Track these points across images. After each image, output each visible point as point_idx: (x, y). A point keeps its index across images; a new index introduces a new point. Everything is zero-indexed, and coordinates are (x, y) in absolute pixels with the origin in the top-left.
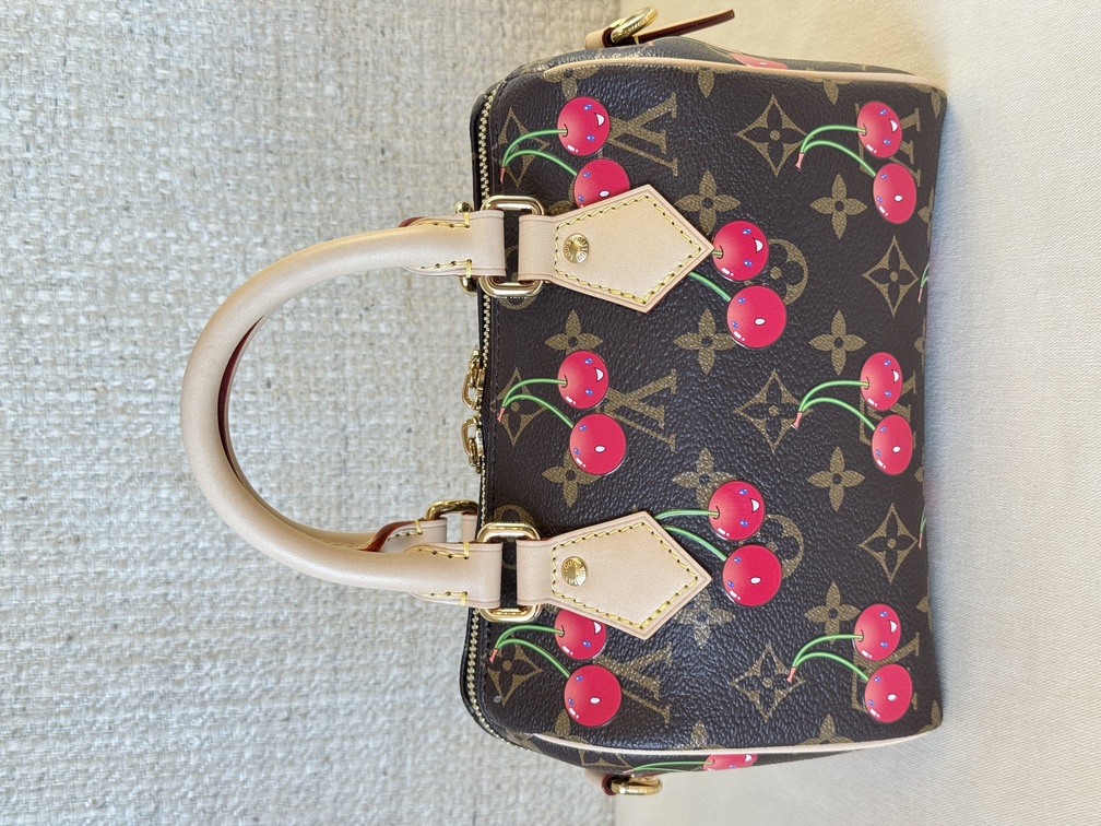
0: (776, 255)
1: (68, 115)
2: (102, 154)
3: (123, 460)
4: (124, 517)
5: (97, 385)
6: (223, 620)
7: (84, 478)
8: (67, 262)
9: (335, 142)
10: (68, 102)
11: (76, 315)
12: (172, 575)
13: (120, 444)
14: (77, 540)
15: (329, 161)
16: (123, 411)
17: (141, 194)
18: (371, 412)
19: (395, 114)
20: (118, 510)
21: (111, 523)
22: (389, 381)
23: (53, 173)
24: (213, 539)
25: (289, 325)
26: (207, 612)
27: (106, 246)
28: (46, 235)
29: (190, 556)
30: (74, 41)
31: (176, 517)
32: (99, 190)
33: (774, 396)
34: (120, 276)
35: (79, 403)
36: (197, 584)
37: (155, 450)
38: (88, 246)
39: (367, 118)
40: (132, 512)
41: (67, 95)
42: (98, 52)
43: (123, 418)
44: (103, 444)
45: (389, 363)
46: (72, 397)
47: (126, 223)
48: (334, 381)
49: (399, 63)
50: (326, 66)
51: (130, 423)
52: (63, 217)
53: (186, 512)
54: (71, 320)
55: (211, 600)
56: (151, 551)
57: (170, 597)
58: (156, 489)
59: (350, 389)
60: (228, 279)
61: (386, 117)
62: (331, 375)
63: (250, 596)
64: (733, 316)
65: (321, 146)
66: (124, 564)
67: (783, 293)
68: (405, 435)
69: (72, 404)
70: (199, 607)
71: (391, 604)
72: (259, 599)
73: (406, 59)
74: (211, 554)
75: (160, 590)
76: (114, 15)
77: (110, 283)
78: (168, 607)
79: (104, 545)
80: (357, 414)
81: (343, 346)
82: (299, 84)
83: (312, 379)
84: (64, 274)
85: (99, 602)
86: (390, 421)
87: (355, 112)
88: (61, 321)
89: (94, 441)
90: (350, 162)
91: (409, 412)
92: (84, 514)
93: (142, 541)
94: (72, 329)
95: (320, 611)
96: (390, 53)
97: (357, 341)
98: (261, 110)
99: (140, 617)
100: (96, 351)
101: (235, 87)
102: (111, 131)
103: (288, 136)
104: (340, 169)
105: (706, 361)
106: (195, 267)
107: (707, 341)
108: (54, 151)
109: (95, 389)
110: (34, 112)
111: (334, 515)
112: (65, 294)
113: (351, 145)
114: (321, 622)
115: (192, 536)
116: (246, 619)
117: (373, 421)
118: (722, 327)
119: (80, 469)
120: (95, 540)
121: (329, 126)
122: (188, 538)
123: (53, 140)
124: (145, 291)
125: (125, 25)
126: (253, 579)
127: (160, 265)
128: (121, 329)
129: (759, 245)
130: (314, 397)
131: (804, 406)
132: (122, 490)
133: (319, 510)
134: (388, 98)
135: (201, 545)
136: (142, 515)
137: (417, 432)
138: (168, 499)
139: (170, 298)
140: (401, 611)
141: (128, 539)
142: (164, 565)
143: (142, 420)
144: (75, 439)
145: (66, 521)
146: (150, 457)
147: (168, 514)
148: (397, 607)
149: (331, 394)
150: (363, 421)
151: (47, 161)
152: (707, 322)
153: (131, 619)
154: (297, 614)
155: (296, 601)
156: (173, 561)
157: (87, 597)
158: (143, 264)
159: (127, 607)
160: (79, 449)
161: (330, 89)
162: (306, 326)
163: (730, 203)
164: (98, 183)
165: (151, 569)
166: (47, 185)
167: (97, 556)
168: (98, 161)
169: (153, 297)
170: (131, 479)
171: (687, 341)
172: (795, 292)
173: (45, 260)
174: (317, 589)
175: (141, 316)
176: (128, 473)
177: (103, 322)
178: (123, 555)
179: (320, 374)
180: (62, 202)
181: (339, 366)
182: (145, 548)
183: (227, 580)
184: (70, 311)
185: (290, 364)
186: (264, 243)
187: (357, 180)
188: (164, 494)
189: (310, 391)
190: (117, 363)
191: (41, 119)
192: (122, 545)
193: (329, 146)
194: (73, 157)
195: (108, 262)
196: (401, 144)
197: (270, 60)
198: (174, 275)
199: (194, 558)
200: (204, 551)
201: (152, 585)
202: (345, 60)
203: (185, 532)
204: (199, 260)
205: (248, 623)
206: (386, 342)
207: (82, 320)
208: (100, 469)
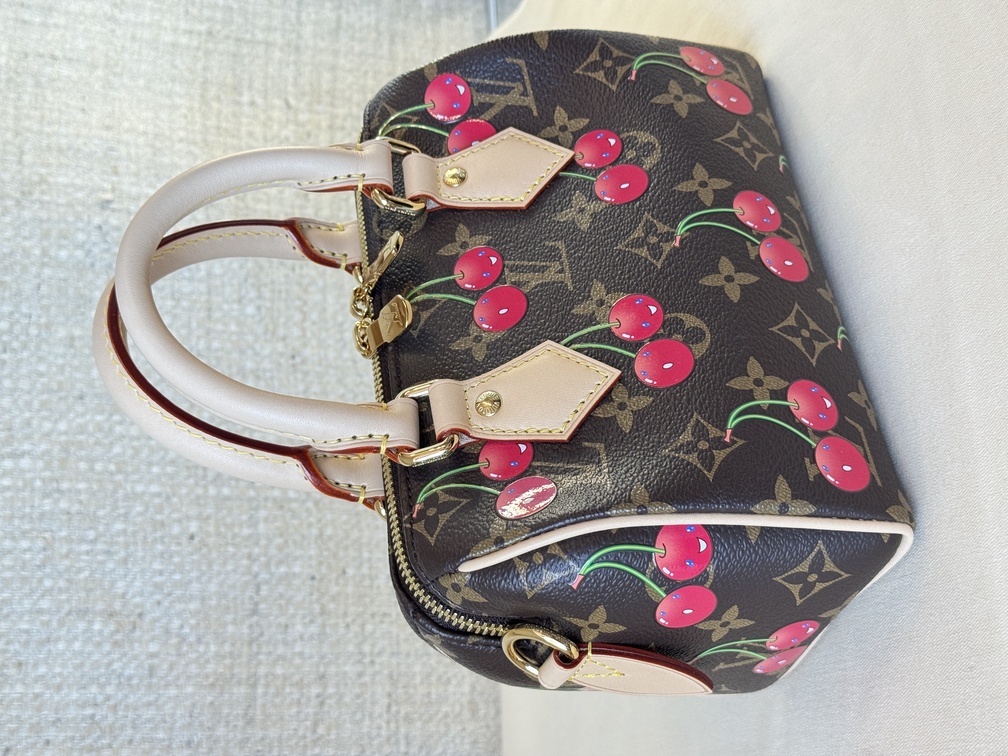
1: (39, 326)
2: (64, 356)
3: (63, 597)
4: (61, 646)
5: (47, 535)
6: (143, 740)
7: (30, 612)
8: (28, 437)
9: (253, 349)
10: (39, 317)
11: (33, 479)
12: (100, 699)
13: (62, 583)
14: (20, 665)
15: (250, 365)
16: (67, 556)
17: (94, 387)
18: (280, 563)
19: (304, 330)
20: (57, 640)
21: (50, 651)
22: (297, 538)
23: (24, 371)
24: (138, 666)
25: (212, 491)
26: (129, 731)
27: (62, 426)
28: (14, 417)
29: (117, 682)
30: (47, 272)
31: (107, 647)
32: (60, 384)
34: (73, 449)
35: (29, 549)
36: (122, 707)
37: (91, 590)
38: (47, 426)
39: (281, 332)
40: (70, 642)
41: (40, 312)
42: (65, 280)
43: (66, 562)
44: (48, 583)
45: (296, 522)
46: (25, 544)
47: (79, 408)
48: (249, 537)
49: (306, 291)
50: (247, 293)
51: (72, 566)
52: (29, 404)
53: (116, 644)
54: (28, 484)
55: (133, 722)
56: (82, 676)
57: (97, 718)
58: (91, 623)
59: (263, 542)
60: (162, 453)
61: (296, 332)
62: (246, 531)
63: (168, 719)
65: (242, 352)
66: (59, 688)
68: (310, 582)
69: (25, 550)
70: (123, 728)
71: (295, 730)
72: (176, 721)
73: (312, 289)
74: (135, 681)
75: (89, 711)
76: (79, 254)
77: (63, 455)
78: (95, 726)
79: (42, 670)
80: (267, 565)
81: (257, 508)
82: (226, 307)
83: (230, 535)
84: (26, 447)
85: (35, 720)
86: (297, 569)
87: (271, 327)
88: (20, 484)
89: (40, 581)
90: (267, 365)
91: (314, 563)
92: (26, 644)
93: (76, 667)
94: (29, 489)
95: (231, 735)
96: (299, 284)
97: (270, 505)
98: (194, 325)
99: (70, 734)
100: (47, 508)
101: (174, 307)
102: (72, 338)
103: (216, 344)
104: (258, 369)
106: (135, 443)
108: (25, 354)
109: (45, 538)
110: (12, 325)
111: (245, 649)
112: (25, 463)
113: (266, 352)
114: (232, 744)
115: (120, 664)
116: (164, 740)
117: (283, 569)
119: (27, 604)
120: (36, 665)
121: (250, 338)
122: (116, 666)
123: (25, 346)
124: (91, 461)
125: (88, 261)
126: (170, 705)
127: (107, 442)
128: (70, 491)
130: (231, 549)
132: (61, 623)
133: (233, 645)
134: (298, 317)
135: (128, 672)
136: (77, 646)
137: (321, 580)
138: (101, 632)
139: (112, 467)
140: (305, 737)
141: (64, 666)
142: (94, 689)
143: (82, 564)
144: (24, 580)
145: (12, 648)
146: (87, 595)
147: (99, 644)
148: (301, 733)
149: (246, 546)
150: (273, 569)
151: (20, 361)
153: (62, 736)
154: (210, 737)
155: (210, 725)
156: (102, 686)
157: (25, 715)
158: (92, 440)
159: (59, 725)
160: (27, 587)
161: (250, 310)
162: (226, 491)
164: (59, 378)
165: (82, 691)
166: (18, 379)
167: (37, 680)
168: (60, 361)
169: (98, 467)
170: (69, 613)
173: (12, 436)
174: (228, 715)
175: (88, 480)
176: (67, 608)
177: (55, 485)
178: (58, 680)
179: (236, 530)
180: (29, 393)
181: (253, 523)
182: (78, 674)
183: (149, 704)
184: (28, 476)
185: (212, 522)
187: (272, 378)
188: (97, 627)
189: (228, 544)
190: (65, 517)
191: (17, 329)
192: (58, 670)
193: (250, 352)
194: (41, 359)
195: (63, 438)
196: (307, 352)
197: (203, 287)
198: (117, 449)
199: (120, 683)
200: (130, 678)
201: (83, 706)
202: (263, 289)
203: (113, 661)
204: (138, 438)
205: (166, 743)
206: (294, 505)
207: (38, 483)
208: (45, 604)
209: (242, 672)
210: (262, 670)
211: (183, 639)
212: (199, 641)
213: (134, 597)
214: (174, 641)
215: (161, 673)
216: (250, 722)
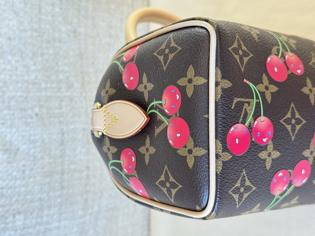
12: (4, 185)
18: (72, 123)
25: (44, 94)
26: (17, 197)
31: (5, 164)
48: (59, 113)
53: (9, 162)
59: (65, 115)
62: (58, 111)
68: (83, 131)
81: (62, 101)
86: (78, 126)
91: (85, 122)
97: (67, 99)
106: (10, 73)
111: (60, 159)
115: (12, 170)
117: (73, 126)
155: (48, 191)
162: (49, 94)
181: (60, 107)
183: (23, 186)
185: (44, 108)
186: (35, 64)
209: (59, 169)
210: (66, 167)
211: (35, 157)
212: (42, 158)
213: (15, 141)
214: (31, 159)
215: (27, 172)
216: (62, 188)
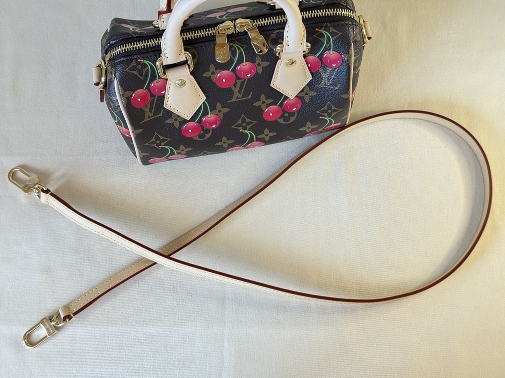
0: (292, 114)
33: (249, 123)
64: (273, 107)
67: (280, 118)
105: (257, 104)
107: (264, 102)
118: (268, 105)
129: (294, 109)
131: (246, 131)
152: (270, 101)
163: (307, 100)
171: (263, 97)
172: (281, 121)
